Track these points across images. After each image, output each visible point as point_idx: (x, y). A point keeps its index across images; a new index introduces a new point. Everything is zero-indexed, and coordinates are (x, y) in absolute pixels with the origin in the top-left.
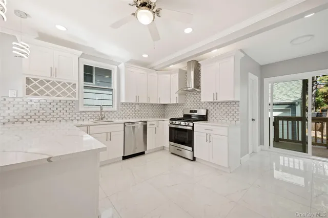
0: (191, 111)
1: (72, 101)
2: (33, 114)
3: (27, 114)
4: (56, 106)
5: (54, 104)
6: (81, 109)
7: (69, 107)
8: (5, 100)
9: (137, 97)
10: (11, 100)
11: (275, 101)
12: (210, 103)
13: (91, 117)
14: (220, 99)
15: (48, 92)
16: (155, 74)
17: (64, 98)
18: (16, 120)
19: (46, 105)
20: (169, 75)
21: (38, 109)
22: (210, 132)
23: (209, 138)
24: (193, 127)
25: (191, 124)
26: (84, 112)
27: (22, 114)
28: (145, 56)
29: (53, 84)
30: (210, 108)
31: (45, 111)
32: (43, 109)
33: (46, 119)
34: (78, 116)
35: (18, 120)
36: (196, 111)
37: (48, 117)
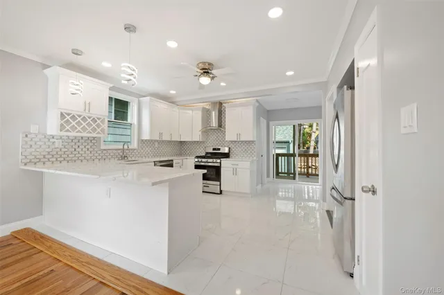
0: (214, 149)
1: (94, 138)
2: (55, 153)
3: (49, 153)
4: (78, 144)
5: (76, 141)
6: (103, 147)
7: (91, 144)
8: (26, 136)
9: (161, 134)
10: (33, 136)
11: (277, 140)
12: (232, 142)
13: (112, 156)
14: (243, 139)
15: (79, 128)
16: (176, 109)
17: (85, 134)
18: (38, 160)
19: (69, 143)
20: (190, 112)
21: (61, 146)
22: (235, 167)
23: (235, 172)
24: (220, 163)
25: (219, 161)
26: (105, 150)
27: (44, 153)
28: (173, 92)
29: (84, 119)
30: (232, 146)
31: (66, 150)
32: (65, 147)
33: (68, 159)
34: (99, 155)
35: (40, 159)
36: (219, 149)
37: (70, 156)
